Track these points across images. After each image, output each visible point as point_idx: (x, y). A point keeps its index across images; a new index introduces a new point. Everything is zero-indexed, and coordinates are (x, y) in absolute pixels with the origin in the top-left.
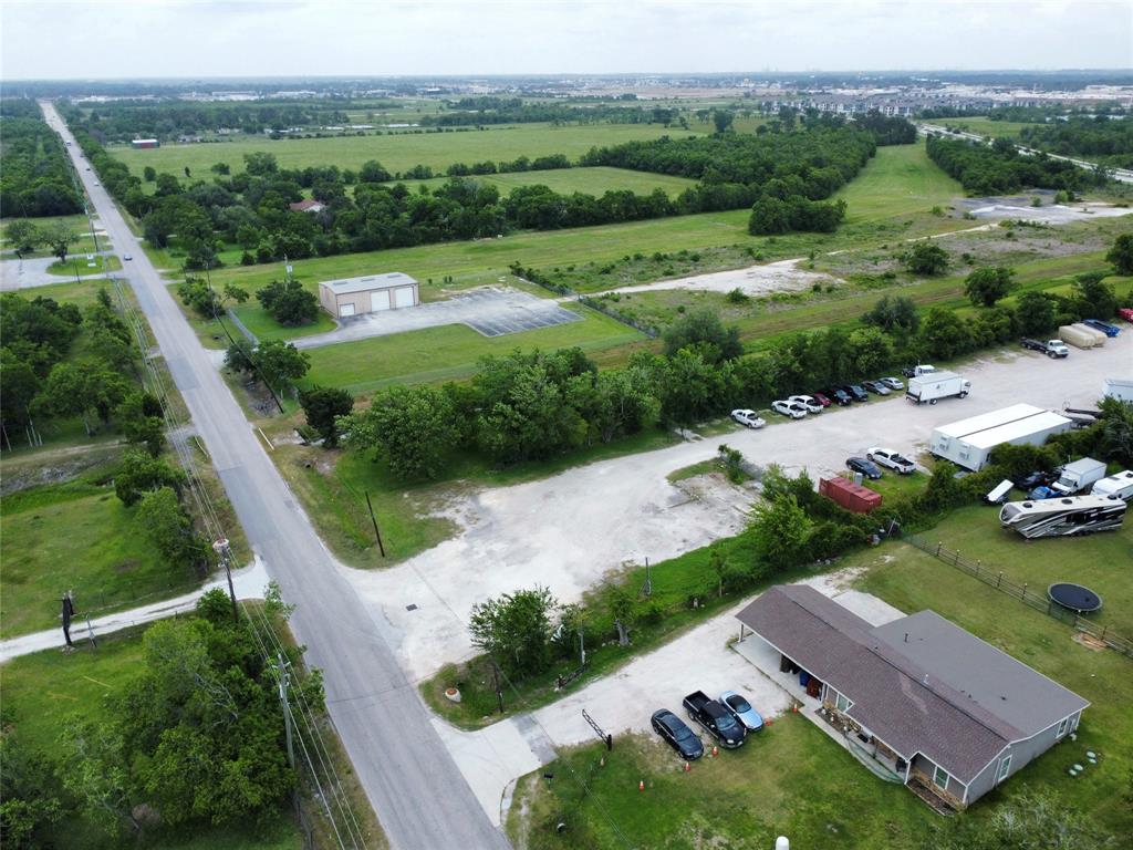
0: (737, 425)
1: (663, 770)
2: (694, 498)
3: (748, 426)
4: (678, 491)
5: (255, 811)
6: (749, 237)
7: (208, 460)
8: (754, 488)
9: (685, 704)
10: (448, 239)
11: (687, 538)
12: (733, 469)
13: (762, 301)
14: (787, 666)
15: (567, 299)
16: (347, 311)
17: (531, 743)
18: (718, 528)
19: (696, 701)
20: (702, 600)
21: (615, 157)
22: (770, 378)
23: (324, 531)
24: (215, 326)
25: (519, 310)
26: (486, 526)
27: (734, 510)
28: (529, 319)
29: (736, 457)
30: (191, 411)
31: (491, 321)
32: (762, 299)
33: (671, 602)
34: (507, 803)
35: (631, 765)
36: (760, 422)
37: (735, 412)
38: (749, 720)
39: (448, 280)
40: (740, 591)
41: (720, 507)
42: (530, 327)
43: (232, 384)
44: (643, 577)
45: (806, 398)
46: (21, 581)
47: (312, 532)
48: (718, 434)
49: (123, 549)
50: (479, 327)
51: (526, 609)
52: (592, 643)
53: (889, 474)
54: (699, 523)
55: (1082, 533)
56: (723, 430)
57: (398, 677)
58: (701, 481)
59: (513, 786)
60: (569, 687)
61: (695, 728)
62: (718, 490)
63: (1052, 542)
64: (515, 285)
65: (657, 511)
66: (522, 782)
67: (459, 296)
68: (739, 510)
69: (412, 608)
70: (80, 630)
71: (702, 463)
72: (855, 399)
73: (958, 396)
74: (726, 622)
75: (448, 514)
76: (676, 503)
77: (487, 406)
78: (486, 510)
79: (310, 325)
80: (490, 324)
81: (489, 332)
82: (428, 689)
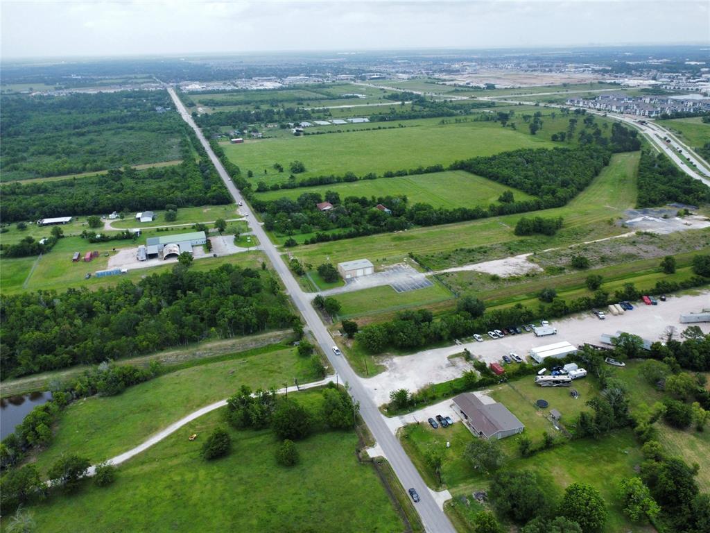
0: (474, 340)
2: (453, 365)
3: (477, 341)
4: (449, 362)
5: (349, 426)
6: (514, 236)
7: (316, 340)
8: (471, 363)
10: (384, 231)
11: (448, 377)
12: (467, 356)
13: (504, 280)
14: (461, 412)
15: (430, 274)
16: (348, 277)
18: (457, 375)
19: (439, 417)
20: (447, 394)
22: (489, 323)
23: (352, 366)
25: (410, 279)
26: (395, 368)
27: (463, 369)
28: (413, 284)
29: (468, 352)
30: (306, 320)
31: (400, 284)
33: (439, 394)
36: (481, 340)
37: (474, 335)
38: (450, 422)
39: (384, 260)
42: (413, 288)
43: (315, 309)
45: (499, 332)
46: (281, 373)
47: (349, 366)
48: (466, 343)
49: (302, 367)
50: (395, 287)
51: (402, 394)
52: (418, 402)
53: (514, 362)
54: (453, 373)
55: (558, 386)
56: (469, 341)
58: (457, 359)
60: (411, 411)
61: (437, 422)
62: (463, 363)
63: (549, 388)
64: (411, 264)
65: (442, 368)
66: (399, 428)
67: (388, 269)
68: (465, 370)
70: (302, 387)
71: (459, 353)
72: (516, 333)
73: (553, 334)
74: (450, 401)
76: (448, 366)
78: (394, 364)
79: (335, 282)
80: (399, 286)
81: (399, 291)
82: (380, 408)
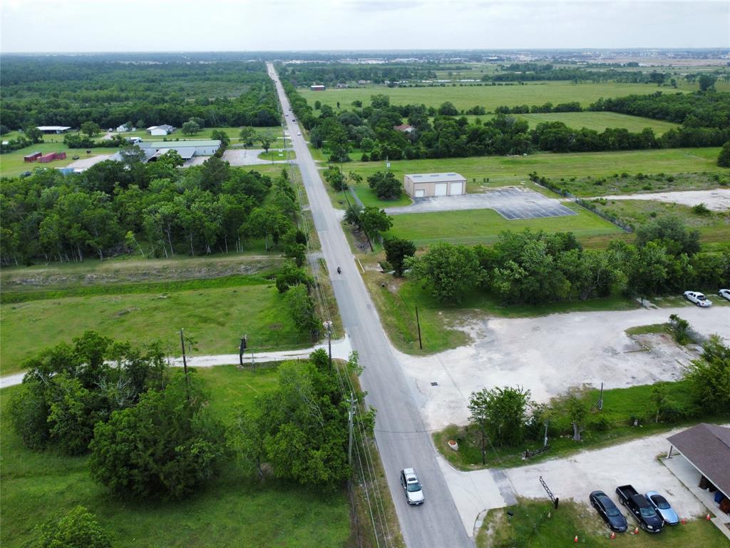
0: (688, 302)
1: (594, 533)
2: (645, 349)
3: (697, 304)
4: (633, 341)
6: (717, 167)
7: (327, 273)
8: (695, 350)
9: (617, 491)
10: (490, 154)
11: (635, 376)
12: (681, 333)
13: (722, 215)
14: (705, 484)
15: (567, 200)
16: (419, 194)
17: (501, 489)
18: (662, 374)
19: (627, 492)
20: (641, 421)
21: (616, 105)
22: (721, 271)
23: (387, 326)
24: (342, 196)
25: (532, 204)
26: (490, 342)
27: (676, 362)
28: (538, 211)
29: (683, 325)
30: (322, 243)
31: (511, 209)
32: (721, 214)
33: (617, 418)
34: (479, 524)
35: (570, 523)
36: (707, 302)
37: (687, 293)
38: (665, 514)
39: (486, 180)
40: (673, 422)
41: (664, 359)
42: (538, 216)
43: (346, 231)
44: (598, 397)
47: (380, 325)
48: (671, 307)
49: (275, 317)
50: (503, 213)
52: (553, 434)
54: (647, 368)
56: (675, 304)
57: (420, 426)
58: (653, 338)
59: (485, 514)
60: (532, 459)
61: (623, 511)
62: (667, 348)
64: (531, 187)
65: (615, 353)
66: (491, 513)
67: (492, 191)
68: (681, 364)
69: (434, 384)
70: (248, 357)
71: (655, 325)
75: (466, 329)
76: (630, 350)
77: (500, 263)
78: (492, 331)
79: (396, 200)
80: (511, 211)
81: (509, 216)
82: (437, 437)
